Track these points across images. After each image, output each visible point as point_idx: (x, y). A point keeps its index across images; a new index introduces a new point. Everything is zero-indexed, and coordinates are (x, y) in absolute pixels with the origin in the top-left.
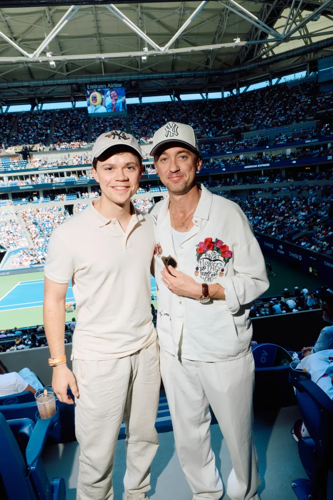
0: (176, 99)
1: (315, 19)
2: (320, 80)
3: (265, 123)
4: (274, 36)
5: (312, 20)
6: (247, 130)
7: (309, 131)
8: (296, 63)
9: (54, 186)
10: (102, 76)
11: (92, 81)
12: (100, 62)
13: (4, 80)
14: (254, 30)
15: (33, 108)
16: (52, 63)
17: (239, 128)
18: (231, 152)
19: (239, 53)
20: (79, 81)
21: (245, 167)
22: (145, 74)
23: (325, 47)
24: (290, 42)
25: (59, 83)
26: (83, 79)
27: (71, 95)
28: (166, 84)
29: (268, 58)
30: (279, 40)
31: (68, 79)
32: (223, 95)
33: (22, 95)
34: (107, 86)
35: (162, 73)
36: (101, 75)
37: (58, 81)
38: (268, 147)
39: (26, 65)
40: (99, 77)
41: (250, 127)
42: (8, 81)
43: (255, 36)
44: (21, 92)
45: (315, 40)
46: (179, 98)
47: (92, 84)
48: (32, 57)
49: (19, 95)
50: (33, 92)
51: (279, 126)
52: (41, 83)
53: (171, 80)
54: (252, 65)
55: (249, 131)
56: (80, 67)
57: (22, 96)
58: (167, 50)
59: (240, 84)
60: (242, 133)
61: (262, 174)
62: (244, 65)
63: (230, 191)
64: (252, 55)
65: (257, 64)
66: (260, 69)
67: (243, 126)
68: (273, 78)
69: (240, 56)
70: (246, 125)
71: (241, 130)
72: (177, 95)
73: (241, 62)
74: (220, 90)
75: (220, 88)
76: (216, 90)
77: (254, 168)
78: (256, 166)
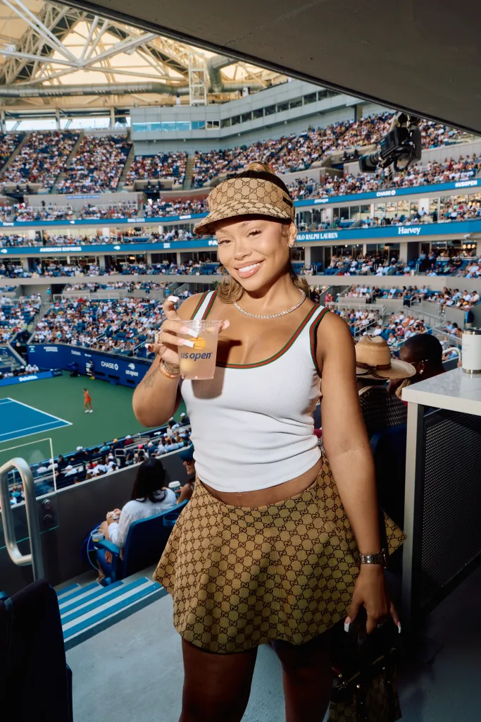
1: (128, 52)
2: (134, 137)
3: (61, 185)
4: (68, 59)
5: (125, 52)
6: (30, 191)
7: (130, 206)
8: (93, 104)
14: (30, 37)
17: (18, 187)
18: (12, 224)
21: (42, 250)
23: (136, 92)
24: (91, 72)
29: (52, 87)
30: (74, 66)
38: (72, 222)
41: (38, 187)
43: (33, 49)
45: (120, 79)
51: (85, 192)
54: (29, 91)
55: (36, 193)
59: (6, 115)
60: (25, 196)
61: (69, 262)
62: (13, 88)
63: (18, 286)
64: (28, 76)
65: (36, 91)
66: (40, 100)
67: (25, 185)
68: (61, 117)
69: (5, 71)
70: (30, 184)
71: (21, 191)
73: (7, 81)
77: (57, 252)
78: (59, 249)
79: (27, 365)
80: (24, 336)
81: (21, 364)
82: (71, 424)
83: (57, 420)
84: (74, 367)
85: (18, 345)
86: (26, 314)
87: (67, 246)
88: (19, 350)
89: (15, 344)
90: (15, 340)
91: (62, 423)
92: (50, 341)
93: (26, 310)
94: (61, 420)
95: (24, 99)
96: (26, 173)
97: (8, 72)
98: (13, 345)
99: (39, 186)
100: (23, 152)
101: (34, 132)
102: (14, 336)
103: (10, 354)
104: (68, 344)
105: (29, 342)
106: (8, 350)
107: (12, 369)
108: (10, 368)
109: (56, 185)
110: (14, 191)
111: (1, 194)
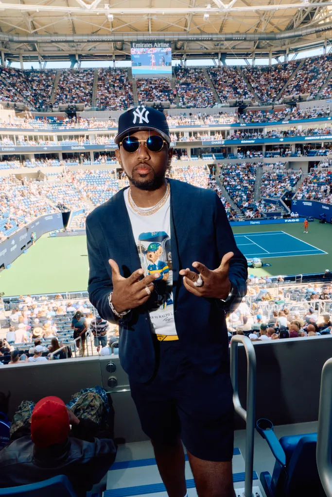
0: (222, 64)
3: (323, 93)
6: (301, 100)
9: (106, 148)
10: (150, 35)
11: (139, 39)
12: (148, 19)
13: (46, 33)
15: (72, 66)
16: (111, 16)
17: (293, 98)
18: (288, 122)
19: (293, 16)
20: (125, 38)
21: (306, 138)
22: (194, 34)
25: (104, 39)
26: (129, 37)
27: (113, 53)
28: (213, 47)
29: (325, 24)
31: (114, 36)
32: (270, 61)
33: (63, 50)
34: (153, 45)
35: (212, 34)
36: (148, 32)
37: (104, 37)
38: (329, 118)
39: (70, 18)
40: (146, 35)
42: (51, 35)
44: (62, 48)
46: (224, 63)
47: (138, 42)
48: (89, 8)
49: (59, 50)
50: (74, 48)
52: (85, 38)
53: (218, 42)
54: (309, 30)
55: (305, 101)
56: (126, 23)
57: (63, 52)
58: (230, 8)
59: (290, 50)
60: (297, 103)
61: (322, 146)
62: (298, 30)
63: (287, 162)
64: (310, 20)
65: (314, 29)
66: (315, 35)
67: (298, 95)
68: (327, 45)
69: (294, 20)
70: (301, 95)
71: (296, 100)
72: (222, 59)
73: (295, 26)
74: (268, 56)
75: (268, 54)
76: (262, 56)
77: (316, 140)
78: (318, 138)
79: (291, 213)
80: (290, 194)
81: (288, 212)
82: (327, 253)
83: (317, 249)
84: (323, 217)
85: (286, 199)
86: (291, 180)
87: (324, 135)
88: (286, 202)
89: (285, 198)
90: (284, 196)
91: (321, 252)
92: (307, 198)
93: (291, 178)
94: (320, 250)
95: (304, 38)
96: (298, 88)
97: (296, 20)
98: (283, 199)
99: (308, 96)
100: (298, 74)
101: (306, 59)
102: (284, 194)
103: (281, 204)
104: (319, 201)
105: (293, 198)
106: (280, 202)
107: (282, 214)
108: (280, 213)
109: (319, 94)
110: (291, 100)
111: (282, 104)
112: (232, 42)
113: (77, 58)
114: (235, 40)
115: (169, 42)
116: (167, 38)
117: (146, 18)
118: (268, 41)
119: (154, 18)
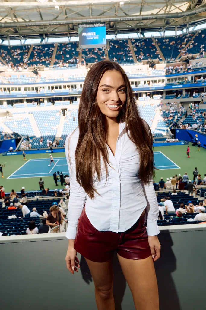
0: (142, 36)
11: (83, 22)
15: (41, 41)
16: (57, 7)
20: (75, 21)
22: (121, 17)
25: (60, 23)
26: (77, 21)
27: (68, 32)
28: (135, 24)
31: (67, 20)
32: (176, 33)
33: (35, 31)
34: (93, 25)
35: (133, 16)
36: (89, 17)
37: (60, 21)
39: (38, 10)
40: (88, 19)
42: (26, 21)
44: (34, 29)
46: (143, 35)
48: (43, 3)
49: (33, 32)
50: (42, 30)
52: (48, 23)
53: (139, 21)
54: (201, 9)
55: (195, 59)
56: (76, 11)
57: (35, 33)
59: (189, 25)
60: (190, 61)
62: (194, 10)
67: (191, 55)
70: (193, 55)
71: (189, 58)
72: (142, 33)
73: (192, 7)
74: (174, 29)
75: (174, 28)
76: (171, 29)
83: (175, 165)
85: (172, 128)
88: (172, 131)
91: (176, 167)
95: (197, 15)
98: (170, 128)
110: (186, 59)
111: (180, 61)
112: (148, 20)
113: (44, 37)
114: (149, 19)
115: (104, 23)
116: (102, 20)
117: (88, 7)
118: (173, 19)
119: (93, 7)
